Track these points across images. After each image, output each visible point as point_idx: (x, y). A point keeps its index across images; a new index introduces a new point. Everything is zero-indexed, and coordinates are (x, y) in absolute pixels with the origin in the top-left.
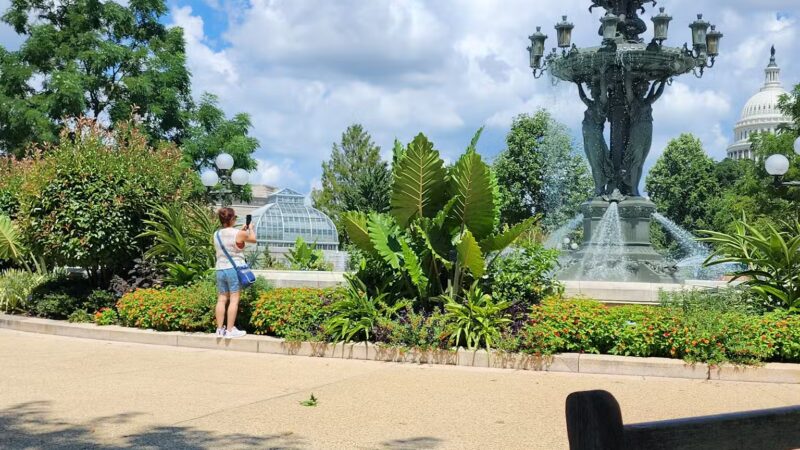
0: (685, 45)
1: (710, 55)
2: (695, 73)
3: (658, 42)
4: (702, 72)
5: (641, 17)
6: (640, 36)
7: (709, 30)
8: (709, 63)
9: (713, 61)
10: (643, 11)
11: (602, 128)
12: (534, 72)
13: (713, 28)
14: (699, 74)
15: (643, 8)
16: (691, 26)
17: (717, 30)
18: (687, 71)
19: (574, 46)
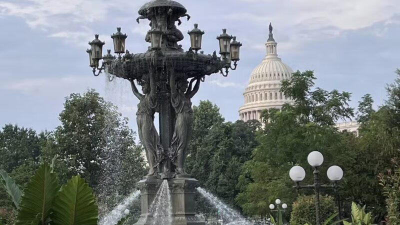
0: (215, 53)
1: (233, 60)
2: (222, 72)
3: (194, 51)
4: (227, 72)
5: (178, 27)
6: (179, 43)
7: (232, 41)
8: (233, 67)
9: (235, 65)
10: (180, 23)
11: (153, 118)
12: (94, 71)
13: (235, 38)
14: (225, 74)
15: (179, 21)
16: (218, 38)
17: (237, 40)
18: (216, 71)
19: (127, 52)
